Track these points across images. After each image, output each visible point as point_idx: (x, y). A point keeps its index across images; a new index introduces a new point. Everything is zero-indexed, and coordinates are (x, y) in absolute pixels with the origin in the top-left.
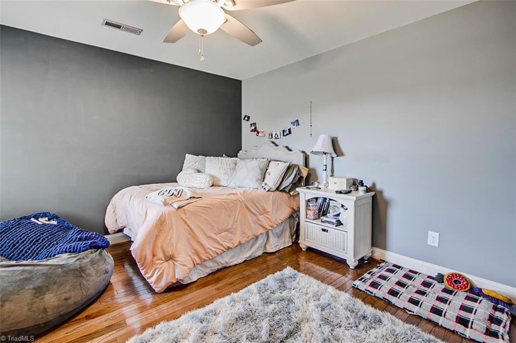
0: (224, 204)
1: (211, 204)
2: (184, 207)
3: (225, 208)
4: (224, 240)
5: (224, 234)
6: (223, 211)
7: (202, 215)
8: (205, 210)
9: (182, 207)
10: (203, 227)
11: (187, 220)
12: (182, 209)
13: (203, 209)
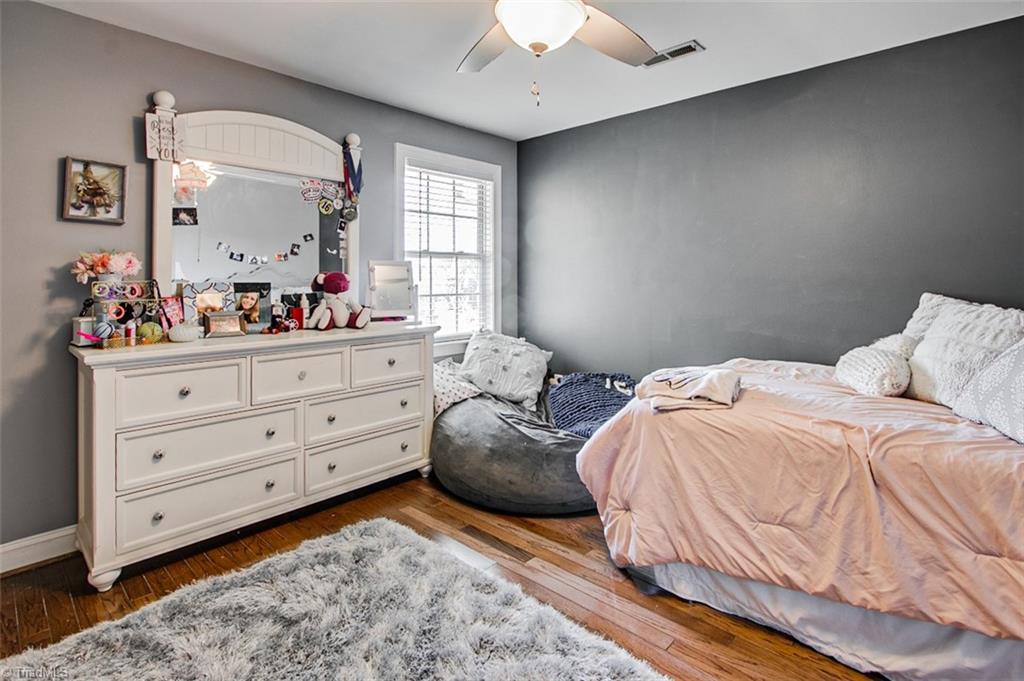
0: (790, 446)
1: (742, 430)
2: (671, 414)
3: (788, 455)
4: (773, 547)
5: (776, 530)
6: (781, 462)
7: (710, 447)
8: (722, 438)
9: (667, 411)
10: (707, 476)
11: (670, 444)
12: (665, 415)
13: (716, 434)
